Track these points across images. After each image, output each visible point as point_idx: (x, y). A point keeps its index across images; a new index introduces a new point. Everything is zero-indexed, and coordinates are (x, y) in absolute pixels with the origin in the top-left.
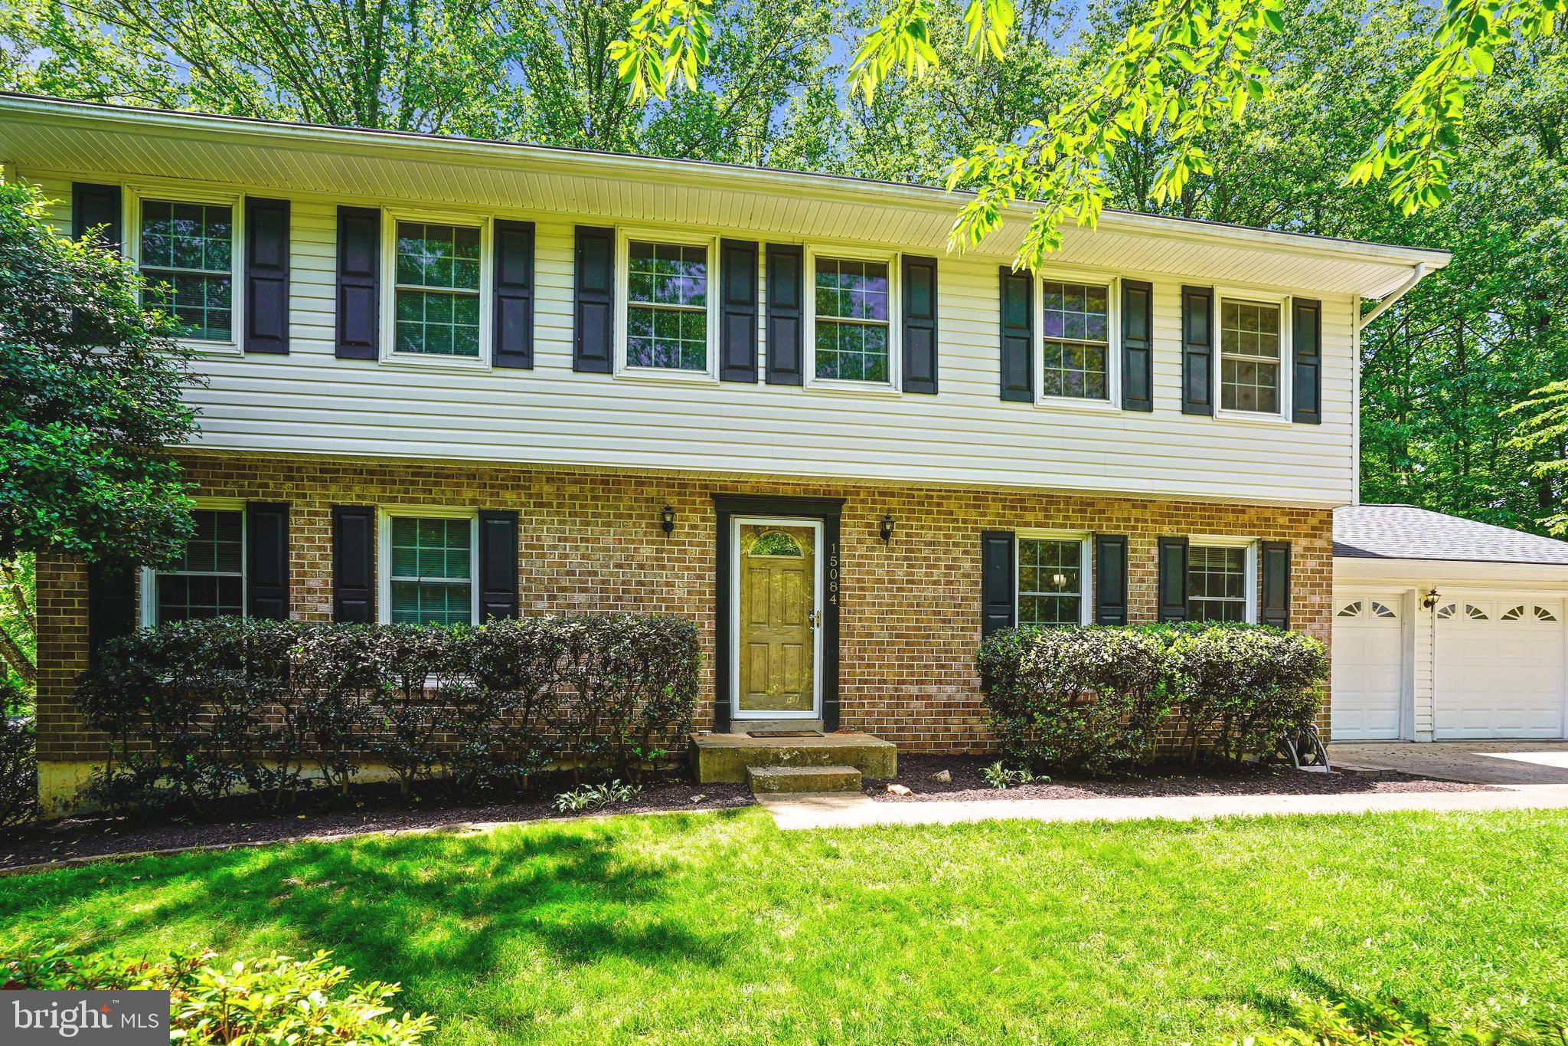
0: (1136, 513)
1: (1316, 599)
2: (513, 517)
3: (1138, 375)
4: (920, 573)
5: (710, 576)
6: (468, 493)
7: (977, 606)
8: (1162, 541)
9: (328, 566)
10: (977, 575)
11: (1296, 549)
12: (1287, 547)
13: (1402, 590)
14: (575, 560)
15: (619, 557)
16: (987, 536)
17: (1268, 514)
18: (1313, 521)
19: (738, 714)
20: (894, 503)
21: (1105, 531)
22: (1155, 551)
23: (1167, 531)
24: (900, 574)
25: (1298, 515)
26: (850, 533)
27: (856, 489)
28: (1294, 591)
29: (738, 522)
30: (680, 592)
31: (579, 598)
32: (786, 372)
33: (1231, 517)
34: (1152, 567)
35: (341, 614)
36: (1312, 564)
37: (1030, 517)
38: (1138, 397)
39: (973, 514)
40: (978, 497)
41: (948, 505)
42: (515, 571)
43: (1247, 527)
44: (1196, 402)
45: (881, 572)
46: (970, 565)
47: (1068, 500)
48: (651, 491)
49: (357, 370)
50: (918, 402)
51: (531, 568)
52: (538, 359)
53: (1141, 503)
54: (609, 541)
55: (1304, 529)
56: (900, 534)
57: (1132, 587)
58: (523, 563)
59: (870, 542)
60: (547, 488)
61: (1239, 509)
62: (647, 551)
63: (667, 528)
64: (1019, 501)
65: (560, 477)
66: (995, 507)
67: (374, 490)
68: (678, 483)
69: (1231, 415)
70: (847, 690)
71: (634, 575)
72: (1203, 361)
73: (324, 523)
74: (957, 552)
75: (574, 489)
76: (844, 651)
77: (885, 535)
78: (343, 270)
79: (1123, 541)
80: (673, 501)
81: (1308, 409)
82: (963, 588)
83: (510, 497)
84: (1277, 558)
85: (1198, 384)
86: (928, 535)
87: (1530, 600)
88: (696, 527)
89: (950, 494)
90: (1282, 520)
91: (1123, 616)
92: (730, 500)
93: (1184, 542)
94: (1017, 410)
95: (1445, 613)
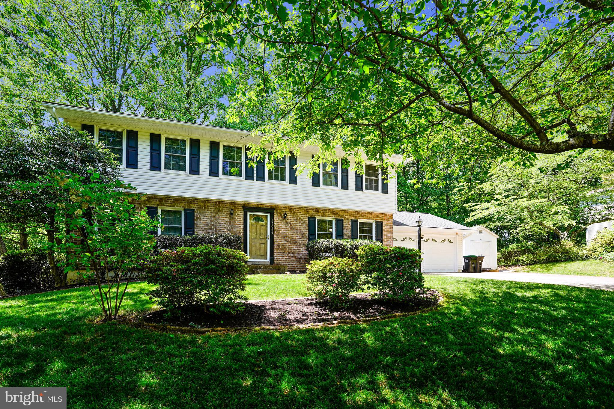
0: (345, 214)
1: (389, 235)
2: (193, 211)
3: (345, 181)
4: (293, 227)
5: (242, 226)
6: (182, 205)
7: (307, 235)
8: (352, 220)
10: (307, 228)
11: (384, 223)
12: (382, 223)
13: (416, 234)
14: (209, 222)
15: (220, 221)
16: (309, 218)
17: (377, 215)
18: (388, 216)
19: (249, 260)
20: (287, 210)
21: (338, 218)
22: (350, 223)
23: (353, 218)
24: (289, 227)
25: (384, 215)
26: (276, 217)
27: (278, 206)
28: (384, 233)
29: (249, 214)
30: (235, 230)
31: (210, 231)
32: (261, 178)
33: (368, 215)
34: (349, 227)
36: (388, 227)
37: (320, 214)
38: (345, 186)
39: (306, 213)
40: (307, 209)
41: (300, 211)
42: (194, 224)
43: (372, 218)
44: (359, 188)
45: (284, 226)
46: (305, 225)
47: (329, 210)
48: (227, 205)
49: (155, 173)
50: (293, 186)
51: (198, 223)
52: (200, 173)
53: (347, 211)
54: (217, 217)
55: (386, 218)
56: (288, 217)
57: (345, 231)
58: (196, 222)
59: (281, 219)
60: (202, 204)
61: (371, 214)
62: (227, 220)
63: (232, 214)
64: (317, 210)
65: (205, 202)
66: (311, 212)
67: (158, 203)
68: (235, 204)
69: (367, 191)
70: (275, 254)
71: (223, 225)
72: (360, 178)
74: (302, 222)
75: (209, 204)
76: (275, 245)
77: (285, 217)
78: (151, 149)
79: (342, 220)
80: (233, 208)
81: (385, 190)
82: (304, 231)
83: (192, 205)
84: (379, 225)
85: (359, 184)
86: (295, 218)
87: (447, 238)
88: (239, 215)
89: (300, 208)
90: (381, 216)
91: (343, 238)
92: (247, 208)
93: (357, 221)
94: (316, 189)
95: (427, 240)
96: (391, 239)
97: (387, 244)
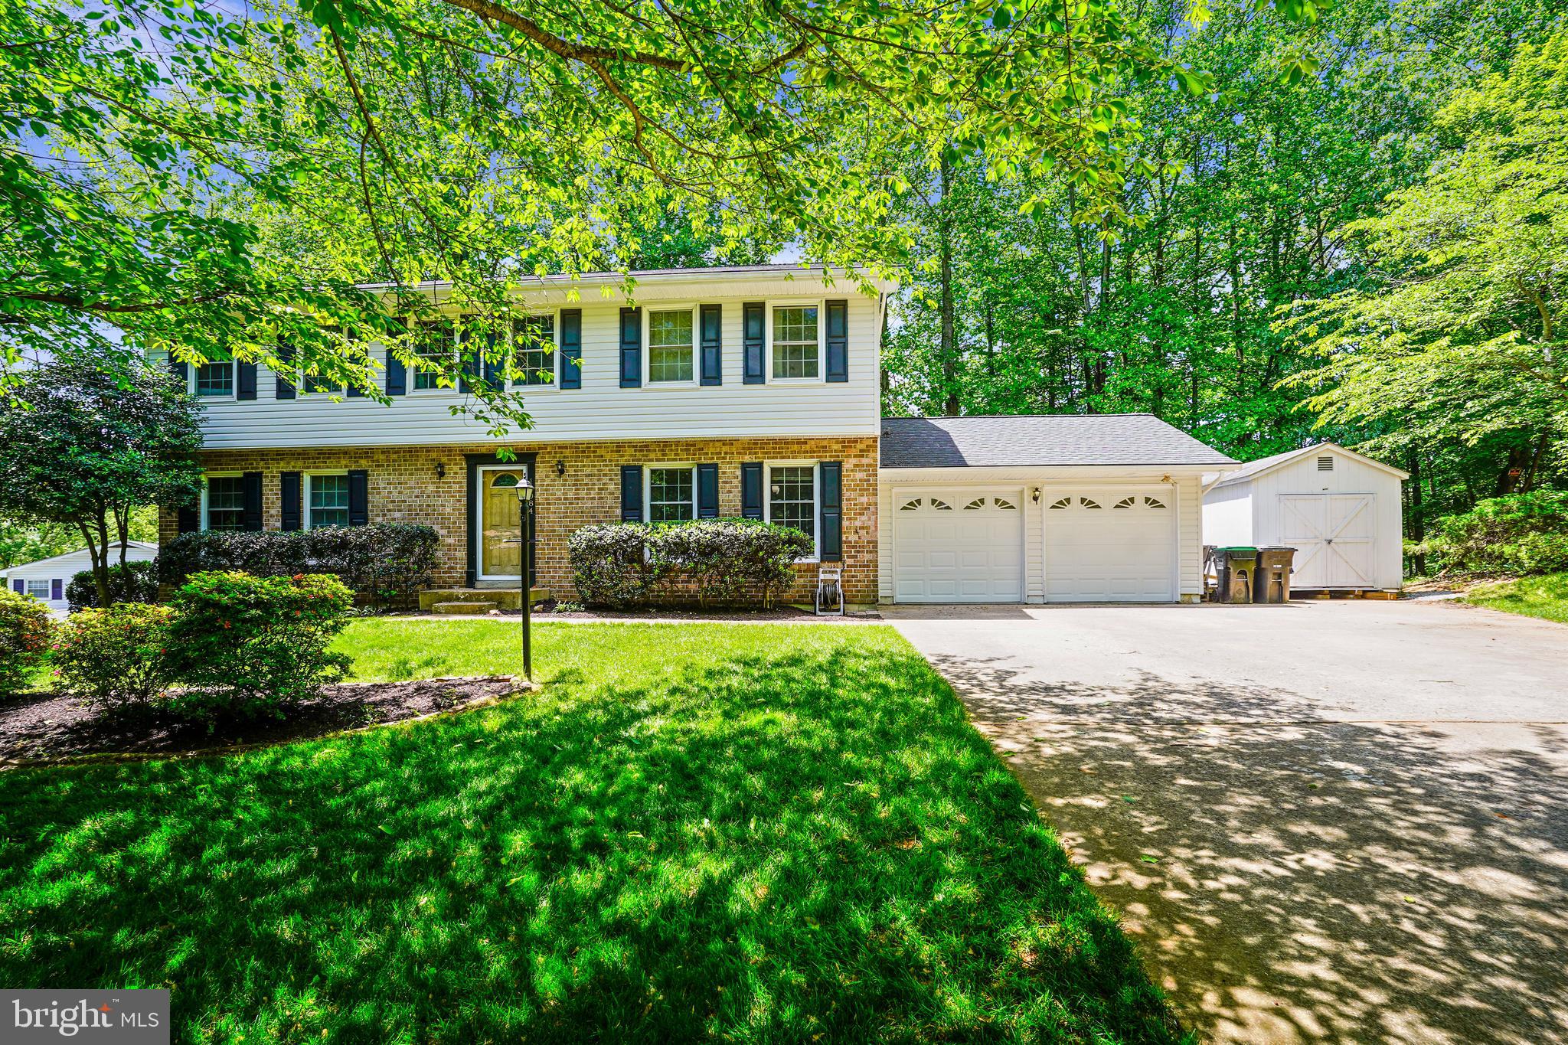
0: (725, 449)
1: (864, 499)
2: (365, 473)
3: (712, 363)
4: (583, 493)
5: (464, 500)
6: (343, 462)
7: (618, 512)
8: (744, 466)
9: (279, 503)
10: (618, 493)
11: (847, 465)
12: (839, 464)
13: (1018, 488)
14: (395, 494)
15: (417, 492)
16: (624, 469)
17: (825, 443)
18: (860, 446)
19: (481, 577)
20: (567, 452)
21: (703, 461)
22: (739, 473)
23: (747, 459)
24: (571, 494)
25: (849, 443)
26: (541, 471)
27: (544, 447)
28: (846, 495)
29: (481, 469)
30: (448, 510)
31: (397, 515)
32: (495, 385)
33: (796, 447)
34: (737, 483)
35: (286, 527)
36: (859, 475)
37: (652, 456)
38: (712, 376)
39: (615, 456)
40: (619, 446)
41: (599, 452)
42: (366, 502)
43: (810, 453)
44: (753, 375)
45: (559, 494)
46: (614, 487)
47: (677, 443)
48: (434, 455)
49: (287, 404)
50: (570, 394)
51: (375, 500)
53: (729, 442)
54: (412, 483)
55: (853, 451)
56: (571, 471)
57: (722, 496)
58: (370, 497)
59: (553, 476)
60: (382, 457)
61: (802, 442)
62: (431, 488)
63: (442, 474)
64: (644, 447)
65: (387, 451)
66: (631, 451)
67: (300, 464)
68: (448, 450)
69: (780, 381)
70: (540, 561)
71: (425, 501)
72: (757, 350)
73: (277, 481)
74: (605, 480)
75: (395, 456)
76: (538, 539)
77: (562, 472)
79: (715, 466)
80: (444, 460)
81: (838, 372)
82: (610, 501)
83: (363, 462)
84: (832, 473)
85: (754, 365)
86: (588, 471)
87: (1140, 491)
88: (457, 473)
89: (600, 444)
90: (835, 447)
91: (717, 515)
92: (475, 458)
93: (760, 465)
94: (630, 393)
95: (1061, 504)
96: (872, 508)
97: (858, 523)
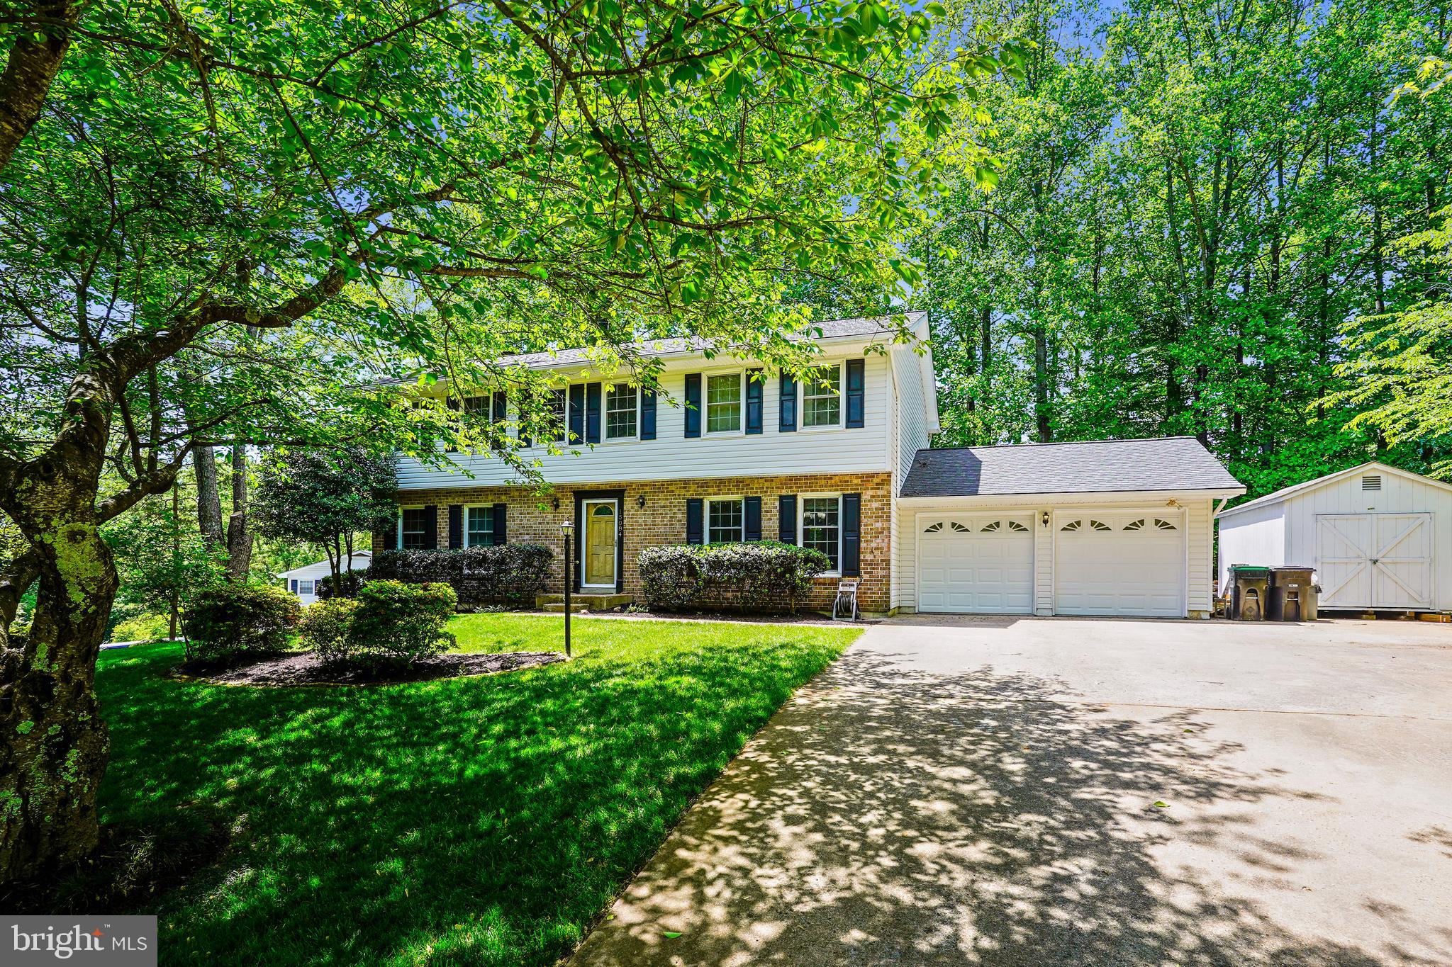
0: (766, 484)
1: (879, 525)
2: (504, 506)
3: (754, 416)
4: (658, 521)
6: (490, 498)
7: (685, 535)
8: (782, 498)
9: (447, 528)
10: (685, 521)
11: (866, 496)
12: (858, 496)
14: (525, 522)
15: (540, 520)
16: (689, 501)
17: (847, 478)
18: (876, 480)
19: (584, 585)
20: (647, 489)
21: (750, 495)
22: (777, 504)
23: (784, 492)
24: (649, 522)
25: (867, 478)
26: (629, 503)
27: (630, 484)
28: (864, 521)
29: (585, 502)
31: (526, 537)
32: (594, 438)
33: (823, 482)
34: (776, 512)
35: (451, 547)
36: (875, 505)
37: (710, 490)
38: (755, 426)
39: (683, 491)
40: (686, 483)
41: (671, 488)
42: (505, 527)
43: (835, 487)
44: (787, 425)
45: (641, 521)
46: (681, 516)
47: (730, 480)
48: (552, 492)
50: (648, 444)
51: (511, 525)
53: (770, 479)
54: (537, 513)
55: (871, 485)
56: (650, 503)
57: (764, 523)
58: (508, 524)
59: (636, 507)
60: (516, 494)
61: (828, 478)
62: (550, 516)
63: (557, 506)
64: (704, 484)
65: (519, 489)
66: (693, 487)
67: (462, 499)
68: (560, 488)
69: (808, 429)
70: (626, 575)
71: (545, 527)
72: (790, 404)
73: (446, 512)
74: (675, 510)
75: (525, 493)
76: (625, 557)
77: (643, 504)
79: (759, 499)
80: (559, 495)
81: (857, 420)
82: (678, 526)
83: (503, 498)
84: (853, 503)
85: (788, 416)
86: (662, 503)
87: (1149, 514)
88: (568, 505)
89: (672, 482)
90: (855, 481)
91: (759, 538)
92: (580, 494)
93: (794, 498)
94: (693, 441)
95: (1072, 527)
96: (886, 532)
97: (874, 545)
